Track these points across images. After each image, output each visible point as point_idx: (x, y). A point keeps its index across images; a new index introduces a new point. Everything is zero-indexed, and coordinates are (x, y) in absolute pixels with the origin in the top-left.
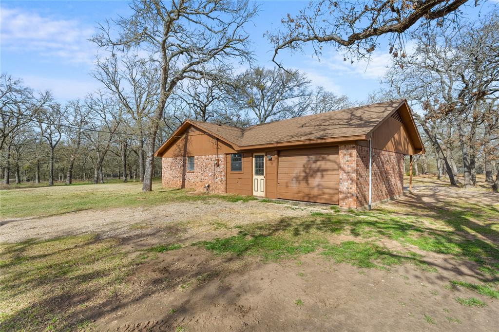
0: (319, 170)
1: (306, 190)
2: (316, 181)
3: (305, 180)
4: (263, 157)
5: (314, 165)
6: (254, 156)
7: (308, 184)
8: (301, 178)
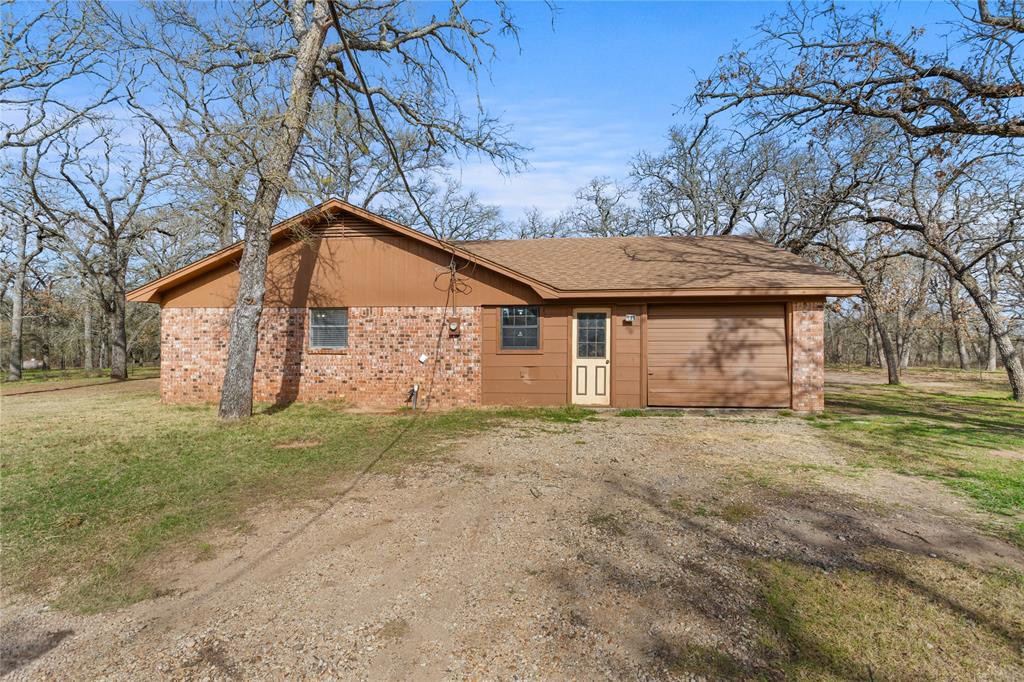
0: (742, 345)
1: (719, 385)
2: (738, 365)
3: (714, 365)
4: (603, 316)
5: (731, 337)
6: (575, 314)
7: (722, 372)
8: (705, 360)
